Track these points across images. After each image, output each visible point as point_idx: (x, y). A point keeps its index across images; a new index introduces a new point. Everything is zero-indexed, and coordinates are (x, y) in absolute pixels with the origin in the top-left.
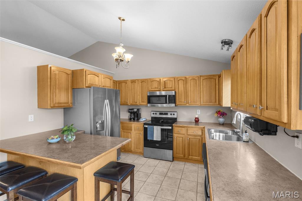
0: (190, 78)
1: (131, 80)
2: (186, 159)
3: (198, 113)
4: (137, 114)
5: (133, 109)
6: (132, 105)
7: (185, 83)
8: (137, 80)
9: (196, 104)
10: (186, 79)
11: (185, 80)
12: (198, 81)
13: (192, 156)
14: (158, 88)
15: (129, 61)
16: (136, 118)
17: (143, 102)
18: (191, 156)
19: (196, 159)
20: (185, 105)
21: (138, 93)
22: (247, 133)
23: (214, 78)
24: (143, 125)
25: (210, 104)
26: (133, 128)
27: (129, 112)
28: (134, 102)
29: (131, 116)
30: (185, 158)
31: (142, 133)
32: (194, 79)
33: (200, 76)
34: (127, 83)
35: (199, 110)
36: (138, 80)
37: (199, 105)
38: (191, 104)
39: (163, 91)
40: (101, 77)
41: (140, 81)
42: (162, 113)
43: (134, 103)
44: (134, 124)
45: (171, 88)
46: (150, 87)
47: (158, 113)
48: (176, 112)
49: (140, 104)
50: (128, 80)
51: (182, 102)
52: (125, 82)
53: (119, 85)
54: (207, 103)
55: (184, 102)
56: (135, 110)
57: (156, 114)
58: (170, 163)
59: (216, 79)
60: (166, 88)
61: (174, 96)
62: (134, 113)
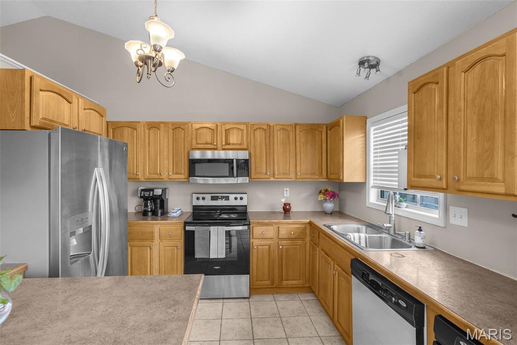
0: (278, 126)
1: (146, 122)
2: (276, 287)
3: (285, 195)
4: (162, 202)
5: (153, 190)
6: (148, 180)
7: (268, 135)
8: (162, 123)
9: (288, 176)
10: (270, 129)
11: (268, 131)
12: (291, 134)
13: (288, 280)
14: (211, 144)
15: (175, 68)
16: (160, 211)
17: (176, 174)
18: (286, 280)
19: (294, 286)
20: (268, 180)
21: (166, 153)
22: (422, 232)
23: (319, 129)
24: (182, 225)
25: (313, 176)
26: (156, 235)
27: (141, 197)
28: (154, 174)
29: (146, 206)
30: (274, 286)
31: (181, 243)
32: (283, 129)
33: (296, 125)
34: (136, 129)
35: (288, 189)
36: (165, 123)
37: (293, 180)
38: (280, 177)
39: (223, 149)
40: (79, 104)
41: (170, 126)
42: (217, 196)
43: (156, 176)
44: (159, 226)
45: (240, 144)
46: (194, 141)
47: (208, 197)
48: (246, 193)
49: (170, 177)
50: (139, 122)
51: (261, 173)
52: (132, 126)
53: (113, 132)
54: (308, 176)
55: (266, 174)
56: (158, 192)
57: (203, 199)
58: (246, 302)
59: (322, 131)
60: (229, 144)
61: (246, 162)
62: (154, 199)
